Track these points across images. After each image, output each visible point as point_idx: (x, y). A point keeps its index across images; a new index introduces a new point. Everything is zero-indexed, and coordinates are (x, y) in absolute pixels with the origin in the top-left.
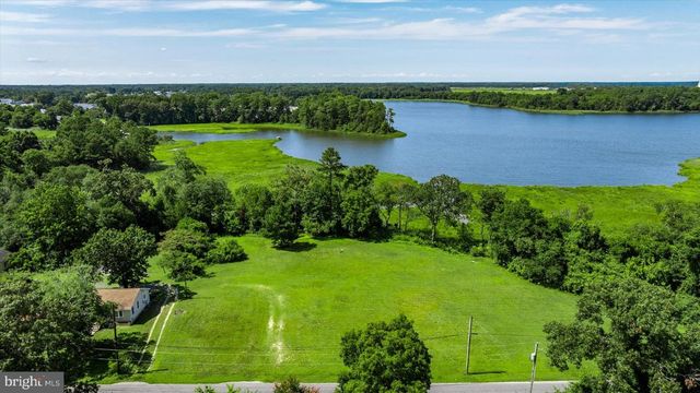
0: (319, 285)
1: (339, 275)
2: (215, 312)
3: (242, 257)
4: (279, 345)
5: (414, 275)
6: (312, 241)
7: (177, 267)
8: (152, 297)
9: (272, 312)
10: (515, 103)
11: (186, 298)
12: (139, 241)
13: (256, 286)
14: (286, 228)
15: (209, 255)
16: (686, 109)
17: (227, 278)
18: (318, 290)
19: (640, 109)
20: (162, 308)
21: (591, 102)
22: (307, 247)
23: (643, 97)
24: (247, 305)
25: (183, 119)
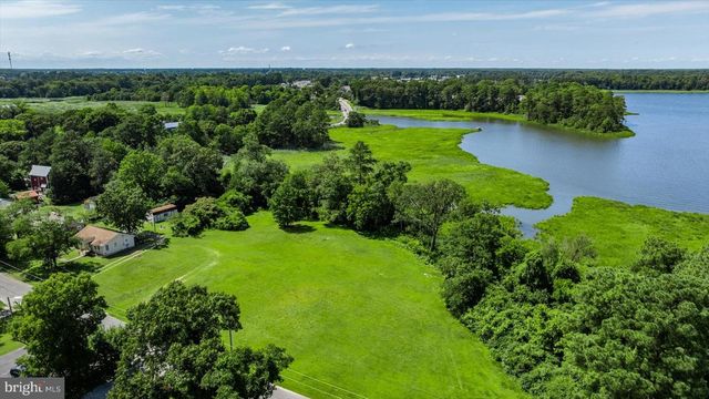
25: (414, 104)
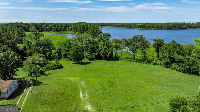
0: (98, 77)
1: (105, 73)
2: (52, 91)
3: (61, 67)
4: (89, 107)
5: (136, 72)
7: (32, 71)
8: (19, 85)
9: (80, 90)
10: (135, 27)
11: (37, 85)
12: (12, 57)
13: (70, 78)
14: (79, 55)
15: (47, 66)
17: (55, 75)
18: (98, 79)
19: (170, 28)
20: (25, 90)
21: (157, 26)
22: (87, 63)
23: (171, 25)
24: (68, 87)
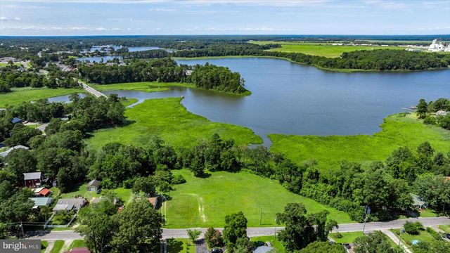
0: (214, 193)
1: (220, 189)
2: (181, 205)
3: (184, 182)
4: (204, 216)
5: (248, 189)
6: (209, 173)
8: (158, 200)
9: (199, 204)
10: (317, 63)
11: (170, 200)
13: (192, 194)
15: (173, 181)
16: (413, 69)
17: (181, 191)
18: (214, 195)
19: (387, 68)
20: (162, 204)
21: (359, 64)
22: (208, 176)
23: (389, 61)
24: (191, 202)
